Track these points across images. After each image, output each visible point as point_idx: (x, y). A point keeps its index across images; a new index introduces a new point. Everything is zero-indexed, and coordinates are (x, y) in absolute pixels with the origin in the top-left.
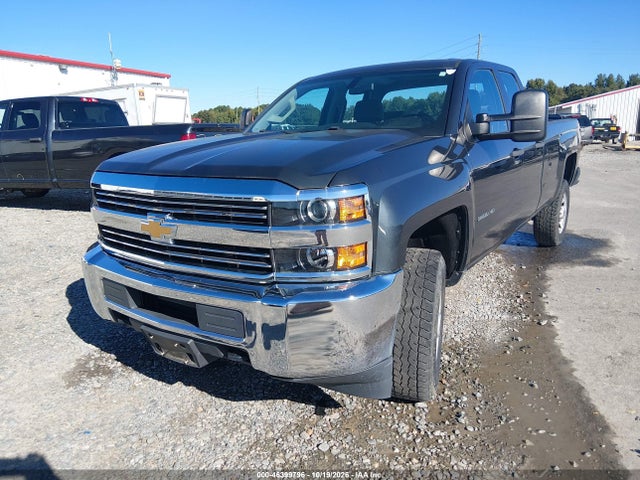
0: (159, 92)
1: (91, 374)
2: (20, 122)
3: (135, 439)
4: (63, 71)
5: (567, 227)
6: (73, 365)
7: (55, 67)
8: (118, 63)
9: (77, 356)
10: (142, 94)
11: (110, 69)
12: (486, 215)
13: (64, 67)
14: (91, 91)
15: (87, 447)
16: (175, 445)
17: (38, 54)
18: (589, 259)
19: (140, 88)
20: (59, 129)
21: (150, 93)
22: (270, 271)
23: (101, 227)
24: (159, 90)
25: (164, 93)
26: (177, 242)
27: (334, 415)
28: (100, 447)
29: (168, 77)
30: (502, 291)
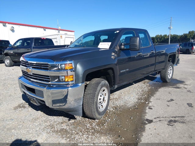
0: (66, 36)
1: (20, 107)
2: (25, 44)
3: (22, 122)
4: (45, 30)
5: (173, 77)
6: (17, 105)
7: (43, 29)
8: (60, 28)
9: (19, 103)
10: (61, 37)
11: (57, 29)
12: (125, 71)
13: (45, 29)
14: (48, 36)
15: (11, 123)
16: (30, 124)
17: (38, 26)
18: (175, 86)
19: (61, 35)
20: (35, 46)
21: (64, 36)
22: (50, 81)
23: (22, 70)
24: (66, 35)
25: (68, 36)
26: (33, 74)
27: (72, 121)
28: (14, 123)
29: (74, 32)
30: (141, 94)
